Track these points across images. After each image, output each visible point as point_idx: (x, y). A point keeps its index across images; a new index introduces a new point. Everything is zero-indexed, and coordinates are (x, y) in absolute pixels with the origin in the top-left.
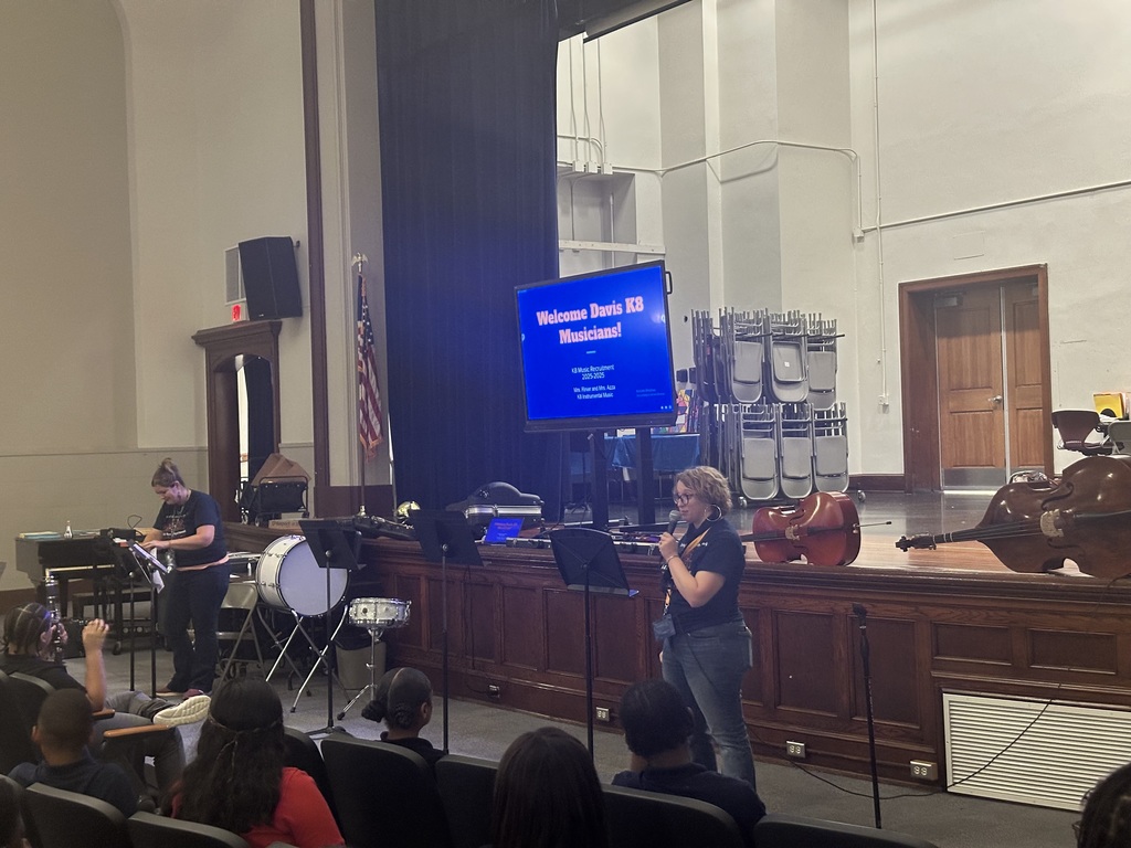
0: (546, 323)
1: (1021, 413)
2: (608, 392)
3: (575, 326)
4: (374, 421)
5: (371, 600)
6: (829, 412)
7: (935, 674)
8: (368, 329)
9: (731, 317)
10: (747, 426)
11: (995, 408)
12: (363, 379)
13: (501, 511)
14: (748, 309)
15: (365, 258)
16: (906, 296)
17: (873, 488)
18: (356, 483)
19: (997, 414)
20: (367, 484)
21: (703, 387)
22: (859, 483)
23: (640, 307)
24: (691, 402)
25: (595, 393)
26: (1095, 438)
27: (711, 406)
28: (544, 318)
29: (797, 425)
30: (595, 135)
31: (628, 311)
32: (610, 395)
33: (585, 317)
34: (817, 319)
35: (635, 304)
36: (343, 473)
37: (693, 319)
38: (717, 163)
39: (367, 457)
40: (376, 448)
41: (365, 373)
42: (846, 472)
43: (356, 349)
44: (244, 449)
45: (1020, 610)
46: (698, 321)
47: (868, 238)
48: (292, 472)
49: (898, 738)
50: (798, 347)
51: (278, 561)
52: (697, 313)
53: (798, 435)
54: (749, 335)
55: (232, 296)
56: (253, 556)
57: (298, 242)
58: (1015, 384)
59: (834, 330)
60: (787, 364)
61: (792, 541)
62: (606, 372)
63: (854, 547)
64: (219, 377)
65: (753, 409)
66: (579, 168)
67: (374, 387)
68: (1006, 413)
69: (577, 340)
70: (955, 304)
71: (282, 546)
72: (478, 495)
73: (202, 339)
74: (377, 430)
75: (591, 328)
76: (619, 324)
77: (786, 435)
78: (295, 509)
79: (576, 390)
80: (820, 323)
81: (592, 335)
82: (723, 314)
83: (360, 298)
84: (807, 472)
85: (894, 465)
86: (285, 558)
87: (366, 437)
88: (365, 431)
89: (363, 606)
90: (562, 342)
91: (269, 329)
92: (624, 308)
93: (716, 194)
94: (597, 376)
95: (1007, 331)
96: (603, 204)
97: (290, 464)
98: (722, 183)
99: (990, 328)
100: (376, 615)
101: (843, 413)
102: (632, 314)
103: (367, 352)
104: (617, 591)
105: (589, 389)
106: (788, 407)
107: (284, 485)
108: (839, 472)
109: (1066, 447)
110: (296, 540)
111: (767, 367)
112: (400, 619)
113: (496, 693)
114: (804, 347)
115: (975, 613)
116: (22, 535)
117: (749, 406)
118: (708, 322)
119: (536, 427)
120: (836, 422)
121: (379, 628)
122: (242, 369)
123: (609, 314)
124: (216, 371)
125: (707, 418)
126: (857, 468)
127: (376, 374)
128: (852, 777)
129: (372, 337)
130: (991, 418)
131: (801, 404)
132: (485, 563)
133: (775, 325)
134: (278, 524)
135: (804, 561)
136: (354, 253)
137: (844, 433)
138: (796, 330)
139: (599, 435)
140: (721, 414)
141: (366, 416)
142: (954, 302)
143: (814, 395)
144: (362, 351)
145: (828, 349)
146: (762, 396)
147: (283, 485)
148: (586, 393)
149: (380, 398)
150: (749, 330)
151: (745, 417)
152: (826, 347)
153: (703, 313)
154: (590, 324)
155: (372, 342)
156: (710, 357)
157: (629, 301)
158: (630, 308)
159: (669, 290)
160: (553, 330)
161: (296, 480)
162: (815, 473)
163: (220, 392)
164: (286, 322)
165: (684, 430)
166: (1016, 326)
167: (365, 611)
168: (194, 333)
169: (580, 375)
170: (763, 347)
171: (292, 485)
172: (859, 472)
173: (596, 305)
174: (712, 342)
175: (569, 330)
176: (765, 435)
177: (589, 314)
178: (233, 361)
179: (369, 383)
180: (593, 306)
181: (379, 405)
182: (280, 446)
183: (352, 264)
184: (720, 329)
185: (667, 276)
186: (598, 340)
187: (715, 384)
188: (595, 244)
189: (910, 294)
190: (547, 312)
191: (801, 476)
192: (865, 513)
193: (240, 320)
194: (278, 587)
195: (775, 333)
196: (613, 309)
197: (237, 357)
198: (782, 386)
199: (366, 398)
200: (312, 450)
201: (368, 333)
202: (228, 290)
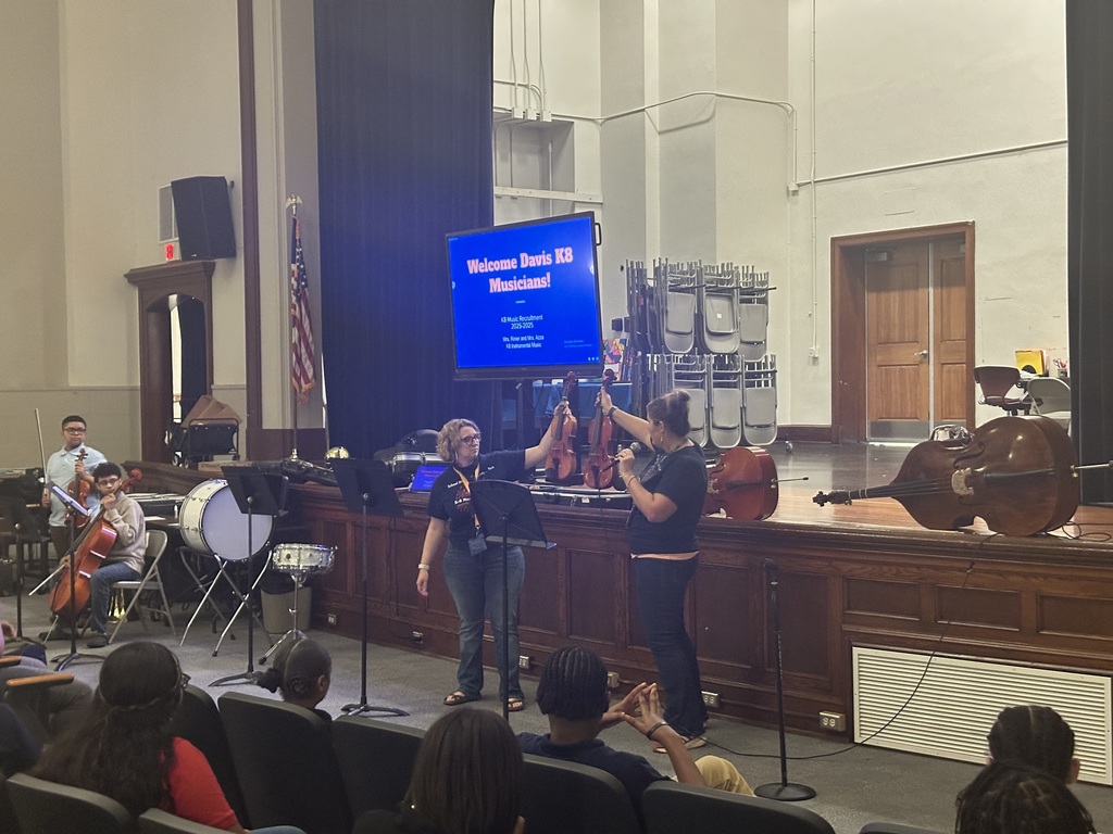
0: (476, 272)
1: (946, 367)
2: (536, 342)
3: (505, 276)
4: (307, 364)
5: (295, 546)
6: (759, 364)
8: (302, 272)
9: (665, 267)
10: (678, 376)
11: (921, 362)
12: (296, 322)
13: (429, 458)
14: (683, 260)
15: (299, 201)
16: (838, 251)
17: (800, 439)
18: (289, 426)
19: (923, 367)
20: (300, 427)
21: (636, 337)
22: (788, 433)
23: (569, 258)
24: (625, 351)
25: (524, 342)
26: (1015, 393)
27: (644, 355)
28: (474, 266)
29: (728, 376)
30: (534, 82)
31: (558, 262)
32: (539, 345)
33: (515, 267)
34: (750, 272)
35: (564, 255)
36: (275, 416)
37: (628, 269)
38: (655, 114)
39: (300, 400)
40: (309, 391)
41: (299, 317)
42: (775, 423)
43: (290, 292)
44: (177, 389)
45: (929, 567)
46: (633, 271)
47: (803, 192)
48: (223, 414)
49: (808, 690)
50: (730, 298)
51: (203, 504)
52: (632, 263)
53: (728, 385)
54: (683, 286)
55: (165, 235)
56: (181, 498)
57: (232, 182)
58: (942, 338)
59: (766, 282)
60: (719, 316)
62: (534, 322)
63: (772, 501)
64: (153, 317)
65: (685, 359)
66: (518, 115)
67: (307, 330)
68: (931, 368)
69: (507, 289)
70: (885, 259)
71: (206, 490)
72: (406, 442)
73: (134, 277)
74: (310, 374)
75: (521, 278)
76: (548, 274)
77: (716, 385)
78: (226, 452)
79: (505, 339)
80: (753, 275)
81: (522, 285)
82: (657, 265)
83: (294, 240)
84: (736, 422)
85: (821, 416)
86: (209, 503)
87: (298, 380)
88: (298, 374)
89: (286, 552)
90: (491, 291)
91: (202, 269)
92: (554, 258)
93: (654, 144)
94: (526, 326)
95: (935, 287)
96: (542, 152)
97: (221, 406)
98: (660, 133)
99: (918, 284)
100: (299, 561)
101: (773, 365)
102: (561, 264)
103: (300, 295)
104: (535, 544)
105: (518, 339)
106: (720, 358)
107: (216, 427)
108: (768, 423)
109: (987, 402)
110: (222, 484)
111: (699, 318)
112: (324, 565)
113: (419, 639)
114: (736, 299)
115: (885, 568)
117: (681, 356)
118: (642, 273)
119: (464, 376)
120: (766, 374)
121: (303, 574)
122: (176, 309)
123: (539, 264)
124: (150, 310)
125: (639, 368)
126: (785, 419)
127: (309, 317)
128: (763, 726)
129: (305, 280)
130: (917, 373)
131: (732, 356)
132: (406, 513)
133: (708, 277)
134: (210, 466)
135: (723, 515)
136: (289, 196)
137: (774, 385)
138: (729, 282)
139: (528, 384)
140: (653, 363)
141: (299, 359)
142: (884, 257)
143: (744, 346)
144: (296, 295)
145: (760, 301)
146: (694, 347)
147: (214, 428)
148: (515, 343)
149: (313, 342)
150: (683, 281)
151: (677, 367)
152: (758, 299)
153: (638, 264)
154: (519, 273)
155: (306, 285)
156: (644, 307)
157: (559, 252)
158: (560, 259)
159: (598, 242)
160: (484, 278)
161: (226, 422)
162: (744, 424)
163: (154, 332)
164: (220, 263)
165: (617, 379)
166: (942, 282)
167: (289, 557)
168: (126, 273)
169: (509, 324)
170: (695, 298)
171: (224, 427)
172: (788, 423)
173: (526, 255)
174: (646, 292)
175: (498, 280)
176: (696, 386)
177: (519, 263)
178: (166, 301)
179: (302, 326)
180: (523, 256)
181: (313, 349)
182: (212, 387)
183: (287, 206)
184: (654, 279)
185: (597, 227)
186: (528, 290)
187: (648, 334)
188: (533, 191)
189: (842, 248)
190: (477, 261)
191: (731, 426)
192: (791, 465)
193: (173, 259)
194: (202, 532)
195: (708, 285)
196: (543, 260)
197: (171, 297)
198: (715, 338)
199: (300, 342)
200: (245, 392)
201: (302, 276)
202: (162, 229)
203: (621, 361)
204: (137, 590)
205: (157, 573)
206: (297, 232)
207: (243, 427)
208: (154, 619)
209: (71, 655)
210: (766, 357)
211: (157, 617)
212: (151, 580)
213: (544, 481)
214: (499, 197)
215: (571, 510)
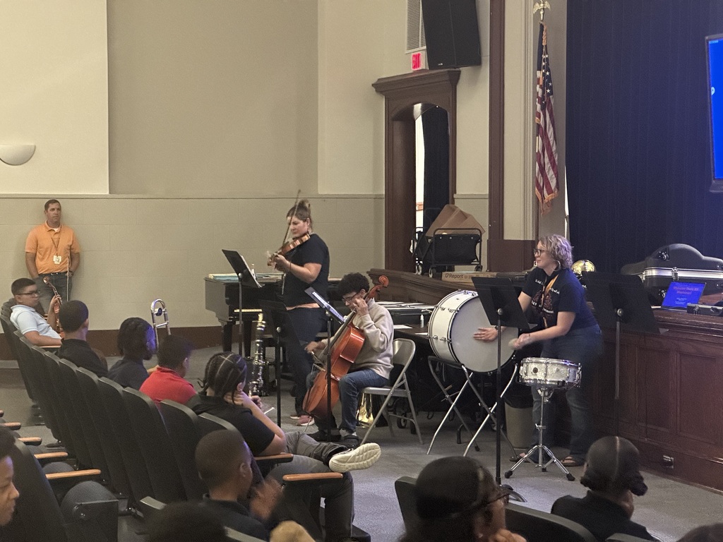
4: (550, 174)
5: (542, 360)
8: (548, 79)
12: (540, 131)
13: (681, 274)
15: (547, 5)
18: (530, 237)
36: (516, 227)
39: (542, 213)
40: (552, 202)
41: (543, 126)
44: (420, 198)
48: (466, 224)
51: (451, 315)
55: (412, 44)
56: (425, 308)
64: (397, 126)
67: (551, 140)
71: (455, 300)
72: (657, 257)
73: (384, 87)
74: (553, 184)
78: (468, 261)
83: (541, 47)
86: (457, 313)
87: (541, 191)
88: (541, 185)
89: (533, 366)
91: (448, 78)
97: (464, 216)
100: (546, 375)
103: (545, 103)
110: (469, 295)
112: (571, 381)
113: (670, 463)
116: (211, 276)
121: (549, 388)
122: (420, 117)
124: (396, 119)
127: (554, 127)
129: (551, 88)
132: (663, 331)
134: (451, 276)
136: (537, 1)
141: (542, 169)
144: (541, 103)
147: (457, 238)
149: (557, 151)
155: (552, 93)
161: (470, 232)
163: (398, 141)
164: (465, 71)
167: (535, 370)
168: (374, 80)
171: (467, 237)
178: (411, 110)
179: (546, 135)
181: (556, 159)
182: (455, 196)
183: (535, 10)
193: (420, 68)
194: (450, 342)
197: (415, 106)
199: (543, 151)
200: (487, 201)
201: (547, 83)
202: (409, 38)
204: (386, 396)
205: (405, 381)
206: (544, 38)
207: (485, 237)
208: (400, 426)
211: (403, 425)
212: (399, 387)
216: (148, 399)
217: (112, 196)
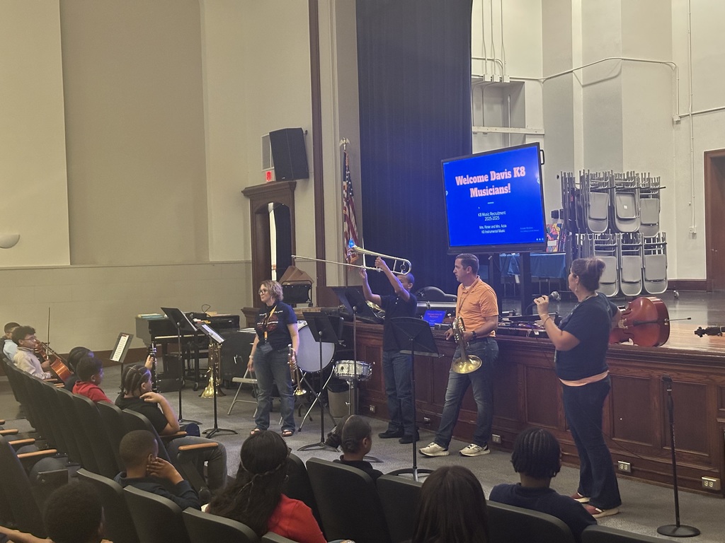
0: (461, 184)
2: (502, 229)
3: (481, 186)
5: (347, 362)
6: (654, 239)
7: (720, 420)
8: (350, 186)
9: (588, 176)
10: (597, 248)
12: (346, 218)
13: (432, 305)
14: (600, 171)
16: (709, 161)
17: (684, 289)
18: (343, 285)
20: (349, 285)
21: (568, 222)
22: (675, 285)
23: (523, 173)
24: (561, 232)
27: (574, 234)
28: (460, 181)
29: (632, 247)
30: (498, 57)
31: (515, 176)
32: (503, 231)
33: (487, 180)
35: (519, 171)
37: (562, 178)
38: (580, 74)
41: (348, 215)
42: (666, 278)
43: (342, 201)
44: (274, 262)
46: (565, 179)
47: (683, 122)
48: (302, 278)
49: (693, 462)
50: (633, 195)
52: (565, 173)
53: (633, 254)
54: (600, 188)
55: (266, 166)
57: (307, 131)
59: (658, 184)
60: (626, 207)
61: (623, 329)
62: (500, 216)
63: (665, 333)
64: (258, 217)
65: (602, 237)
66: (488, 79)
67: (353, 223)
69: (481, 195)
72: (417, 295)
73: (249, 193)
75: (491, 187)
76: (509, 184)
77: (624, 254)
78: (304, 301)
79: (481, 227)
80: (649, 179)
81: (491, 192)
82: (582, 174)
83: (345, 166)
84: (639, 278)
85: (699, 273)
89: (341, 366)
90: (472, 196)
91: (288, 186)
92: (513, 174)
93: (579, 95)
94: (494, 219)
96: (504, 102)
97: (301, 273)
98: (583, 86)
100: (349, 368)
101: (664, 239)
102: (517, 178)
103: (349, 201)
105: (489, 227)
106: (626, 235)
107: (298, 285)
108: (661, 278)
110: (304, 323)
111: (612, 209)
112: (365, 374)
113: (428, 423)
114: (637, 196)
116: (140, 316)
117: (599, 235)
118: (572, 180)
119: (455, 251)
120: (659, 245)
121: (353, 379)
122: (273, 212)
123: (503, 178)
124: (258, 212)
125: (571, 244)
126: (673, 274)
127: (355, 215)
128: (661, 486)
129: (352, 192)
131: (635, 234)
133: (618, 181)
135: (631, 343)
136: (341, 138)
137: (665, 253)
138: (632, 184)
139: (496, 257)
140: (580, 240)
143: (644, 227)
145: (654, 196)
146: (608, 228)
147: (296, 286)
148: (487, 230)
149: (357, 230)
150: (600, 185)
151: (596, 242)
152: (653, 195)
153: (569, 174)
154: (490, 184)
155: (353, 195)
156: (573, 203)
157: (516, 170)
158: (517, 174)
159: (542, 162)
160: (466, 188)
161: (305, 283)
162: (644, 279)
163: (259, 226)
164: (299, 182)
165: (556, 250)
167: (342, 368)
168: (243, 189)
169: (484, 218)
170: (609, 196)
171: (303, 286)
172: (676, 278)
173: (494, 172)
174: (574, 193)
175: (476, 189)
176: (610, 254)
177: (490, 178)
178: (267, 207)
179: (350, 221)
180: (492, 173)
181: (357, 235)
182: (295, 260)
183: (341, 144)
184: (580, 184)
185: (541, 152)
186: (496, 195)
187: (576, 220)
188: (498, 128)
189: (712, 159)
190: (462, 177)
191: (635, 281)
192: (678, 307)
193: (271, 181)
195: (617, 187)
196: (506, 175)
197: (269, 204)
198: (622, 222)
199: (349, 231)
200: (315, 263)
201: (350, 189)
202: (264, 162)
203: (558, 238)
206: (347, 161)
209: (214, 430)
210: (659, 234)
213: (508, 320)
214: (475, 133)
215: (527, 340)
216: (89, 401)
217: (72, 266)
